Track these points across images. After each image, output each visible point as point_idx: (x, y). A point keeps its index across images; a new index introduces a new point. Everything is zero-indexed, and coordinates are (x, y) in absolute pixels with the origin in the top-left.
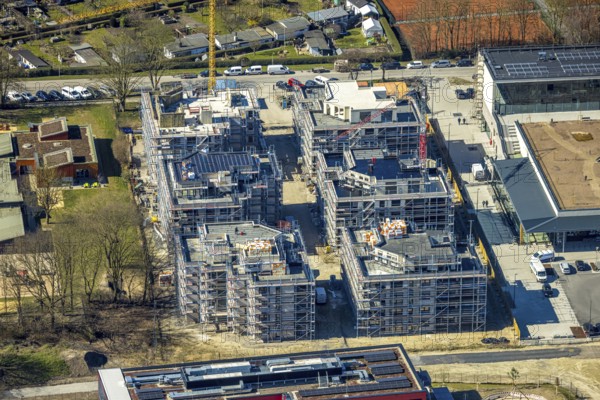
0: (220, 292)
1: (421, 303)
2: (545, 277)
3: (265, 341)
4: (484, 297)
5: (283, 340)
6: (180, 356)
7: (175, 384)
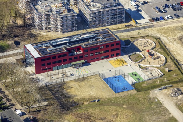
0: (48, 20)
1: (107, 17)
2: (136, 7)
3: (63, 33)
4: (124, 13)
5: (68, 32)
6: (40, 40)
7: (48, 46)
